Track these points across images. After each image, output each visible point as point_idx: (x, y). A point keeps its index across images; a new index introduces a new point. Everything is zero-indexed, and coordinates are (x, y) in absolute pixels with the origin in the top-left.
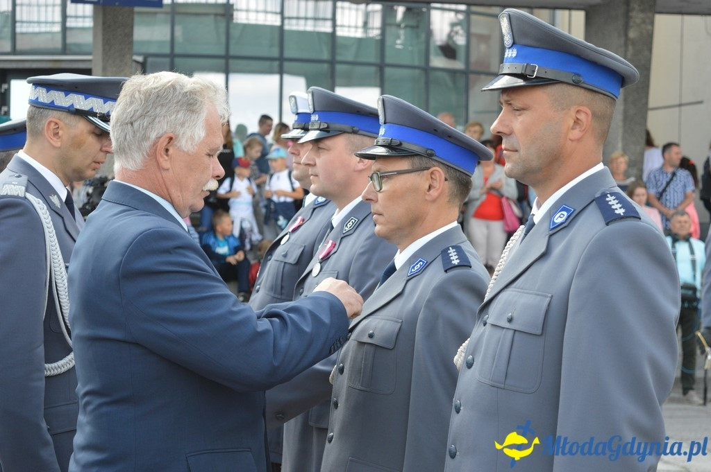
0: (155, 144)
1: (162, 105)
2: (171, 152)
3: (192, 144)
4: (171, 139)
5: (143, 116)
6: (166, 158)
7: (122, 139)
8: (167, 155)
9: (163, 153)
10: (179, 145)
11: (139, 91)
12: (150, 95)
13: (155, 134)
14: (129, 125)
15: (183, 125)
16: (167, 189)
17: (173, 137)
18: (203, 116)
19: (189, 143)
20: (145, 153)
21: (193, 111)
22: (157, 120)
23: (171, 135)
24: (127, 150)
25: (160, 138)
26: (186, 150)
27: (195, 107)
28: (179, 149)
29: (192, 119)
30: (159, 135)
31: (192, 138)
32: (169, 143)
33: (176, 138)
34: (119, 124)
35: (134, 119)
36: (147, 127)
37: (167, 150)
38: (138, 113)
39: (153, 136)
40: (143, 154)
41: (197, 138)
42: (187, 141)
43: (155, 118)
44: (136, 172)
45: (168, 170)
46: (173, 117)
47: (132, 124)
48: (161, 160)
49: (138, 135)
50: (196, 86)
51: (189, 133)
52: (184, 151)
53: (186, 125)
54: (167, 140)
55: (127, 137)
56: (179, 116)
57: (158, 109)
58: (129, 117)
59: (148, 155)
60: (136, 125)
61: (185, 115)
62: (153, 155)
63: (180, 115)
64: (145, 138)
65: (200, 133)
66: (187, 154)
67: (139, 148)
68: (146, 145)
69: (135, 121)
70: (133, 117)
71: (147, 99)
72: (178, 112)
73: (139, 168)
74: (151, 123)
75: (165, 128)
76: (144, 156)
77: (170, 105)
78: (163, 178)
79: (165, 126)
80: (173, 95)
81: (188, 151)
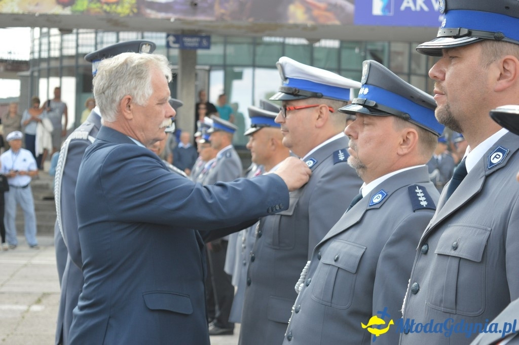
0: (120, 104)
1: (120, 78)
2: (131, 107)
3: (144, 100)
4: (129, 99)
5: (108, 87)
6: (129, 112)
8: (130, 110)
9: (127, 108)
10: (135, 102)
12: (112, 72)
14: (103, 94)
15: (135, 88)
16: (134, 131)
17: (131, 97)
19: (142, 99)
20: (115, 111)
21: (141, 78)
22: (118, 88)
23: (129, 97)
24: (105, 110)
26: (141, 104)
27: (142, 75)
28: (136, 104)
29: (141, 83)
30: (122, 97)
31: (143, 95)
32: (129, 102)
33: (133, 97)
36: (113, 94)
37: (129, 106)
38: (106, 85)
39: (118, 99)
40: (114, 112)
41: (147, 96)
42: (140, 99)
43: (117, 87)
44: (113, 123)
45: (131, 120)
46: (128, 84)
47: (104, 93)
48: (125, 114)
49: (109, 100)
50: (141, 60)
51: (140, 93)
52: (140, 106)
53: (138, 88)
54: (127, 100)
55: (103, 102)
56: (132, 83)
57: (118, 81)
58: (101, 88)
59: (118, 112)
60: (106, 93)
61: (136, 81)
62: (120, 112)
63: (133, 81)
64: (113, 101)
65: (148, 92)
66: (142, 107)
67: (111, 108)
68: (115, 105)
69: (105, 91)
70: (103, 88)
71: (110, 76)
72: (131, 80)
73: (114, 120)
74: (115, 91)
77: (124, 76)
78: (129, 125)
80: (126, 69)
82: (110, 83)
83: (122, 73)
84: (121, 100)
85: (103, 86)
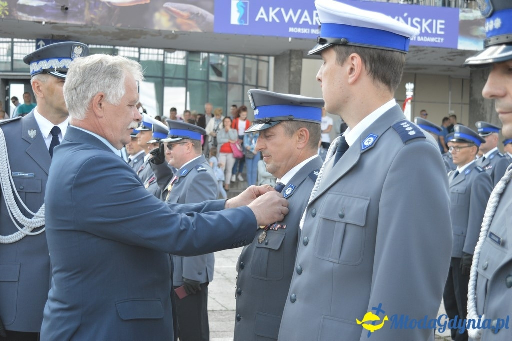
0: (92, 100)
1: (95, 75)
2: (103, 105)
3: (117, 99)
4: (102, 96)
5: (82, 83)
6: (100, 109)
7: (71, 99)
8: (101, 108)
9: (98, 106)
10: (108, 100)
11: (79, 67)
12: (86, 69)
13: (92, 94)
14: (74, 90)
15: (109, 87)
16: (103, 130)
18: (123, 80)
19: (115, 98)
20: (86, 108)
21: (115, 77)
22: (92, 85)
23: (102, 94)
24: (75, 107)
25: (94, 96)
26: (113, 103)
27: (117, 74)
29: (116, 82)
30: (94, 95)
31: (116, 95)
32: (101, 99)
33: (106, 94)
34: (68, 90)
35: (77, 85)
36: (86, 90)
37: (101, 104)
38: (79, 81)
39: (90, 95)
41: (120, 95)
42: (113, 97)
43: (91, 83)
44: (82, 120)
45: (102, 117)
46: (102, 82)
47: (76, 89)
48: (97, 111)
49: (80, 96)
50: (117, 61)
51: (114, 92)
52: (111, 104)
53: (112, 86)
54: (100, 97)
56: (106, 81)
57: (92, 78)
58: (73, 84)
59: (89, 109)
60: (78, 89)
61: (110, 80)
62: (91, 108)
64: (85, 97)
65: (122, 91)
66: (114, 106)
67: (82, 105)
68: (86, 102)
69: (78, 87)
70: (76, 84)
71: (84, 72)
72: (105, 78)
73: (84, 118)
74: (88, 87)
75: (98, 89)
76: (86, 110)
77: (99, 74)
78: (99, 123)
79: (98, 88)
80: (101, 67)
81: (115, 104)
82: (84, 80)
83: (97, 70)
84: (93, 97)
85: (75, 81)
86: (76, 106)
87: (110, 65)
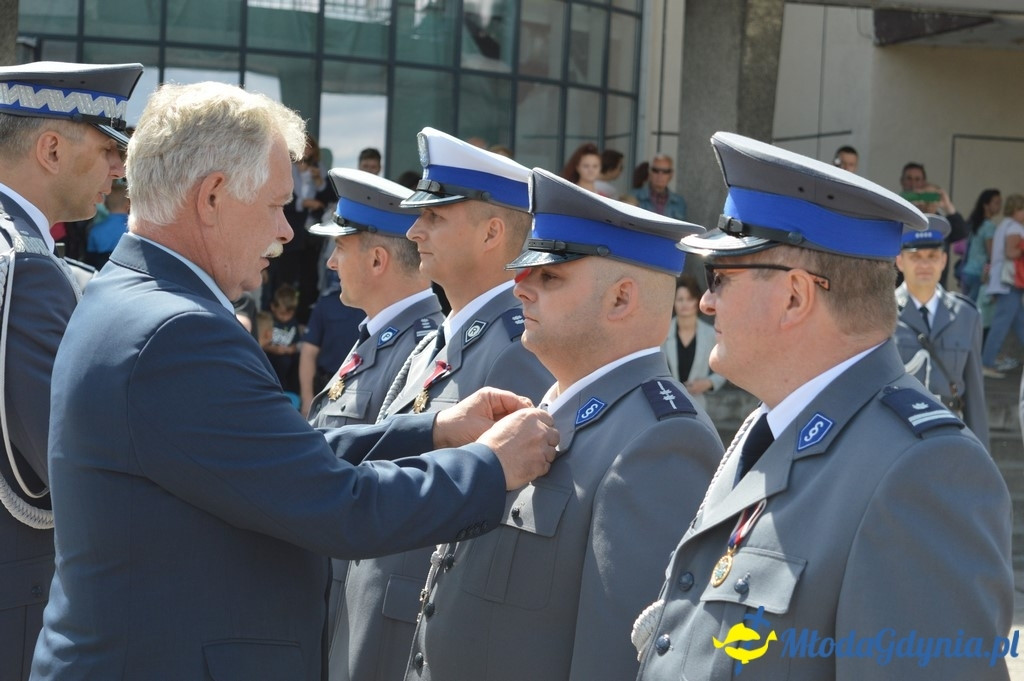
0: (196, 188)
2: (217, 201)
3: (249, 190)
4: (219, 180)
5: (178, 144)
6: (211, 209)
7: (145, 178)
8: (213, 205)
9: (207, 201)
11: (174, 109)
13: (196, 172)
14: (157, 159)
15: (236, 161)
16: (209, 255)
18: (268, 149)
19: (246, 187)
20: (179, 201)
21: (253, 142)
22: (199, 152)
23: (220, 175)
24: (152, 196)
25: (203, 178)
26: (240, 198)
27: (255, 135)
29: (252, 151)
30: (202, 174)
31: (251, 182)
32: (216, 186)
33: (227, 180)
34: (142, 156)
35: (164, 149)
36: (185, 161)
37: (212, 198)
38: (172, 141)
39: (193, 176)
41: (257, 181)
42: (242, 185)
43: (197, 148)
44: (163, 227)
45: (212, 226)
46: (223, 148)
47: (161, 156)
48: (204, 211)
49: (170, 173)
51: (245, 174)
53: (243, 161)
54: (214, 182)
55: (154, 176)
56: (232, 147)
57: (202, 136)
59: (184, 203)
60: (167, 159)
61: (241, 145)
63: (234, 146)
64: (180, 178)
65: (261, 174)
68: (182, 190)
69: (168, 151)
70: (163, 144)
71: (185, 124)
72: (230, 142)
73: (169, 222)
74: (190, 156)
75: (211, 164)
76: (177, 205)
77: (219, 130)
78: (203, 238)
79: (212, 160)
80: (224, 115)
81: (244, 200)
83: (214, 121)
84: (201, 179)
85: (163, 139)
86: (156, 194)
87: (243, 114)
